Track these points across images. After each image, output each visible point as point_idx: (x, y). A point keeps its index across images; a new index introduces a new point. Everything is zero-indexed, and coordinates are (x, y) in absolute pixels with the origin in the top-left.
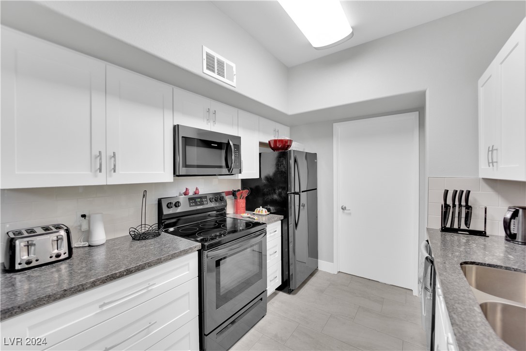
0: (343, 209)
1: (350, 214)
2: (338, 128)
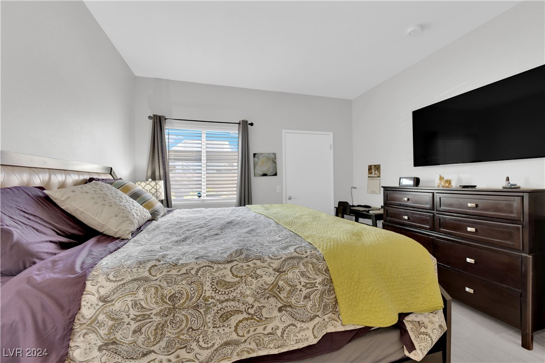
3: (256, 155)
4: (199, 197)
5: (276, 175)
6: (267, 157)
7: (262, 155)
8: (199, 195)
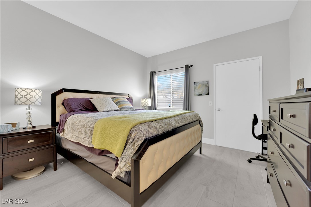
3: (195, 84)
4: (170, 107)
5: (208, 94)
6: (202, 84)
7: (199, 83)
8: (170, 106)
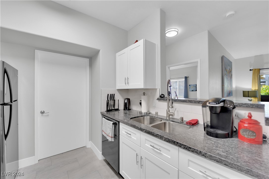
0: (42, 113)
1: (48, 115)
2: (39, 54)
